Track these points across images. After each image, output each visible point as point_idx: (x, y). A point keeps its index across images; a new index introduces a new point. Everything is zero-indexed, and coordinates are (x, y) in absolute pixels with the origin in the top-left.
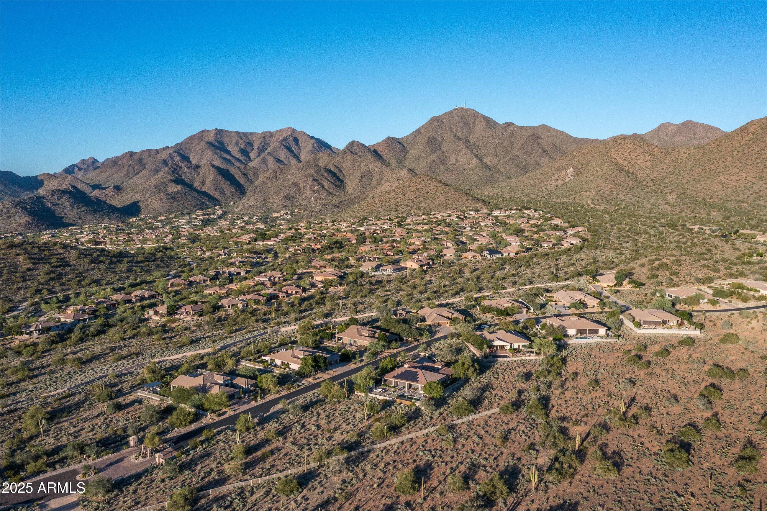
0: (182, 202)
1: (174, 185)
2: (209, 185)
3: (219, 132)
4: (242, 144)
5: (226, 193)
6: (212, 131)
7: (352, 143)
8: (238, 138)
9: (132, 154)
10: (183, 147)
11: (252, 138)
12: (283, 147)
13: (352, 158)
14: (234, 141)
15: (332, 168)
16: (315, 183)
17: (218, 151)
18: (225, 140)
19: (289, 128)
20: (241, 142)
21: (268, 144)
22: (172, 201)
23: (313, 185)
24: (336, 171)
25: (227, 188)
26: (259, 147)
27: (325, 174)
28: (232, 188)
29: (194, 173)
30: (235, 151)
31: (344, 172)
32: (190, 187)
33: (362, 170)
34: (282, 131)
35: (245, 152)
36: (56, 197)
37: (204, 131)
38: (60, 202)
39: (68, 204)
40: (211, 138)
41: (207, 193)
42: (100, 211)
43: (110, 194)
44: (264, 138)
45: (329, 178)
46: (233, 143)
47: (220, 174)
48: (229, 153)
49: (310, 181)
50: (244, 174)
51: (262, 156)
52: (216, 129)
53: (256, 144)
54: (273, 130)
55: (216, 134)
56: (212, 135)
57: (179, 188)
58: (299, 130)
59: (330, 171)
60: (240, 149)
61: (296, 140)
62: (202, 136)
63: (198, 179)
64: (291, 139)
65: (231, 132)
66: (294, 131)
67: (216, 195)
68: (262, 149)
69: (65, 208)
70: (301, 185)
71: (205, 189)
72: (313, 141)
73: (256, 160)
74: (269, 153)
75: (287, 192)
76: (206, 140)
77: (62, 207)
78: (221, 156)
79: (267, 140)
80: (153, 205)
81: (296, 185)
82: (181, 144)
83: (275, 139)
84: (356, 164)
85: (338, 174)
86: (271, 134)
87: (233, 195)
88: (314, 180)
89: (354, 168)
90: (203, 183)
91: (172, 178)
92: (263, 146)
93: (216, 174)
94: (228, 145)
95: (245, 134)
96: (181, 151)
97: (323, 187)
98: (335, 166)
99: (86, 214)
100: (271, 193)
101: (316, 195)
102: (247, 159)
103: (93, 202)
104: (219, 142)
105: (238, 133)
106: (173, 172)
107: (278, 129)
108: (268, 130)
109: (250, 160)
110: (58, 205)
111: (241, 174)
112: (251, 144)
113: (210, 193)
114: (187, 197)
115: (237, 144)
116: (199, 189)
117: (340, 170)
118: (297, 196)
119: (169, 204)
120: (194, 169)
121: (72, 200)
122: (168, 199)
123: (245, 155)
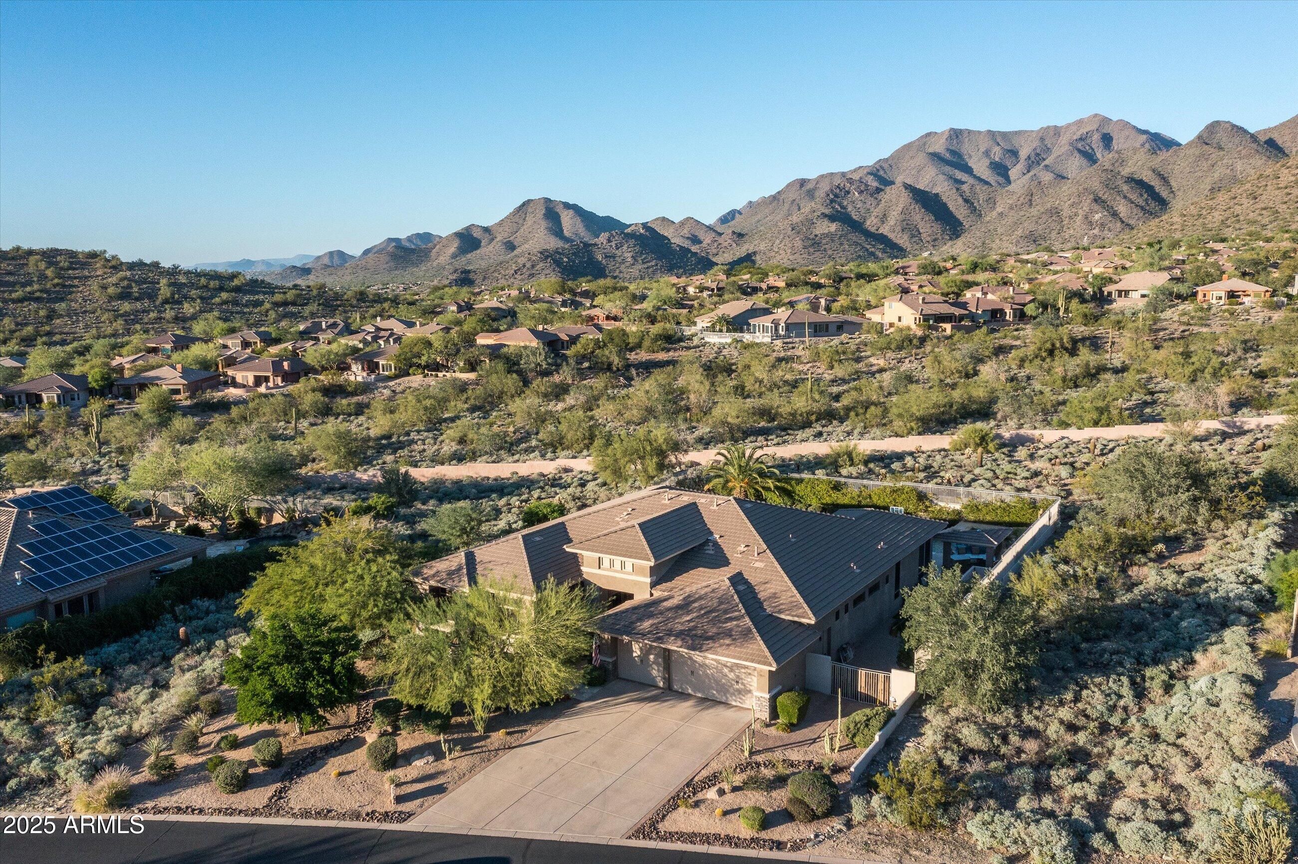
0: (830, 252)
1: (826, 222)
2: (892, 223)
3: (956, 134)
4: (997, 154)
5: (924, 236)
6: (943, 133)
7: (1213, 127)
8: (991, 143)
9: (803, 182)
10: (886, 166)
11: (1016, 142)
12: (1076, 154)
13: (1197, 153)
14: (982, 149)
15: (1147, 176)
16: (1096, 207)
17: (948, 169)
18: (966, 149)
19: (1096, 115)
20: (997, 149)
21: (1048, 150)
22: (812, 250)
23: (1092, 211)
24: (1156, 183)
25: (926, 225)
26: (1029, 157)
27: (1125, 188)
28: (937, 227)
29: (870, 201)
30: (981, 167)
31: (1173, 183)
32: (856, 226)
33: (1216, 175)
34: (1080, 122)
35: (1000, 169)
36: (613, 243)
37: (928, 135)
38: (618, 253)
39: (630, 255)
40: (939, 147)
41: (886, 237)
42: (680, 267)
43: (726, 244)
44: (1042, 139)
45: (1133, 196)
46: (980, 153)
47: (917, 202)
48: (968, 170)
49: (1087, 203)
50: (966, 201)
51: (1032, 173)
52: (952, 129)
53: (1023, 153)
54: (1061, 123)
55: (950, 138)
56: (943, 140)
57: (834, 227)
58: (1115, 119)
59: (1140, 184)
60: (991, 163)
61: (1107, 140)
62: (924, 144)
63: (877, 211)
64: (1096, 137)
65: (979, 132)
66: (1106, 121)
67: (902, 240)
68: (1036, 160)
69: (624, 261)
70: (1066, 212)
71: (885, 230)
72: (1145, 137)
73: (1018, 182)
74: (1046, 166)
75: (1032, 227)
76: (931, 150)
77: (620, 260)
78: (950, 177)
79: (1048, 142)
80: (778, 258)
81: (1055, 212)
82: (886, 160)
83: (1064, 140)
84: (1205, 165)
85: (1159, 188)
86: (1056, 131)
87: (935, 240)
88: (1097, 200)
89: (1200, 174)
90: (884, 218)
91: (827, 211)
92: (1038, 155)
93: (910, 201)
94: (970, 157)
95: (1005, 135)
96: (881, 173)
97: (1115, 214)
98: (1154, 171)
99: (654, 272)
100: (1000, 231)
101: (1096, 231)
102: (1001, 180)
103: (673, 252)
104: (953, 153)
105: (991, 134)
106: (832, 201)
107: (1071, 120)
108: (1052, 124)
109: (1009, 182)
110: (614, 257)
111: (960, 200)
112: (1014, 153)
113: (891, 236)
114: (841, 244)
115: (987, 153)
116: (873, 230)
117: (1164, 180)
118: (1054, 235)
119: (805, 256)
120: (871, 195)
121: (637, 249)
122: (805, 247)
123: (998, 174)
